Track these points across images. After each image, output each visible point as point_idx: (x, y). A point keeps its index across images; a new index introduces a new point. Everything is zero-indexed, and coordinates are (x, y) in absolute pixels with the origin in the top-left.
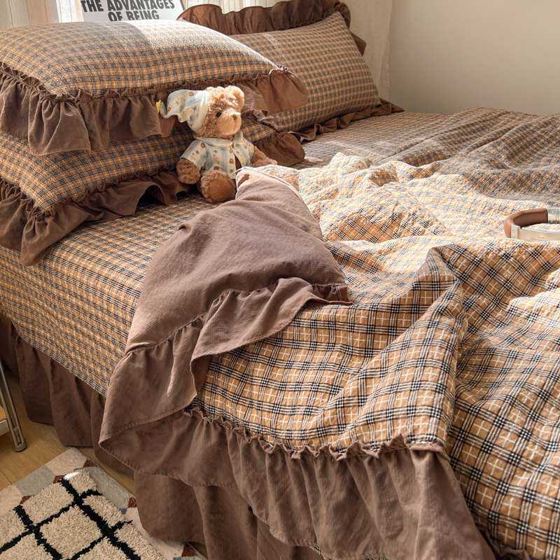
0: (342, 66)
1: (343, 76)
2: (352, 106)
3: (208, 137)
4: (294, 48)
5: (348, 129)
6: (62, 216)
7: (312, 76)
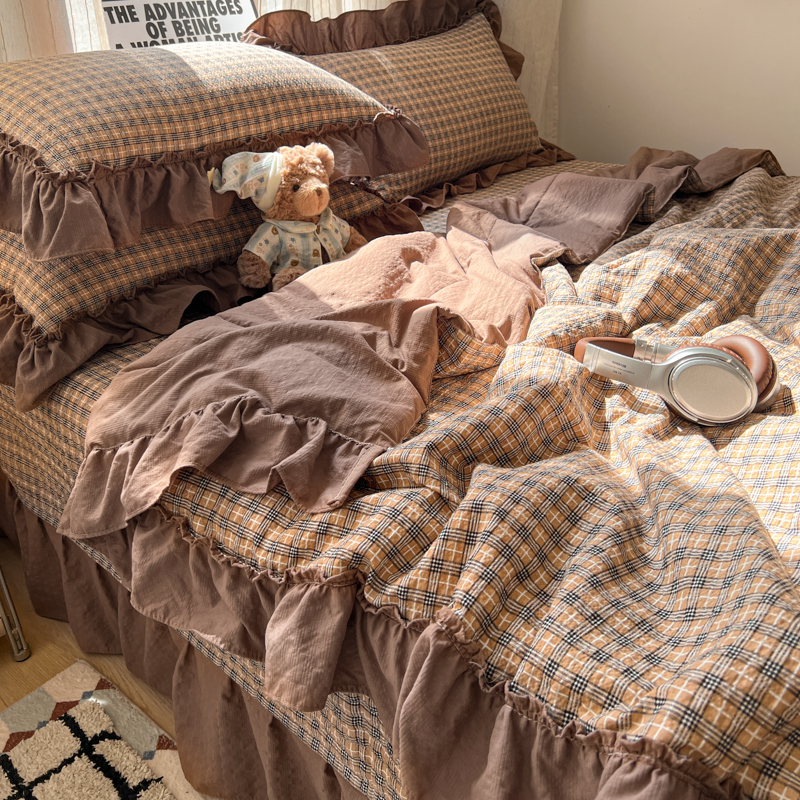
3: (282, 219)
5: (493, 188)
6: (73, 339)
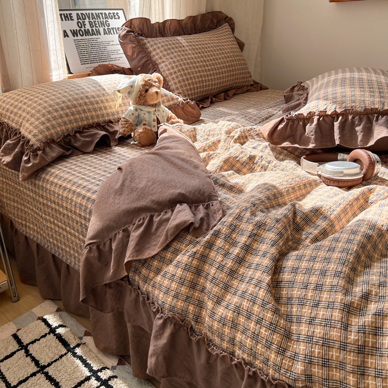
0: (228, 59)
1: (229, 65)
2: (234, 85)
4: (197, 47)
7: (209, 65)
